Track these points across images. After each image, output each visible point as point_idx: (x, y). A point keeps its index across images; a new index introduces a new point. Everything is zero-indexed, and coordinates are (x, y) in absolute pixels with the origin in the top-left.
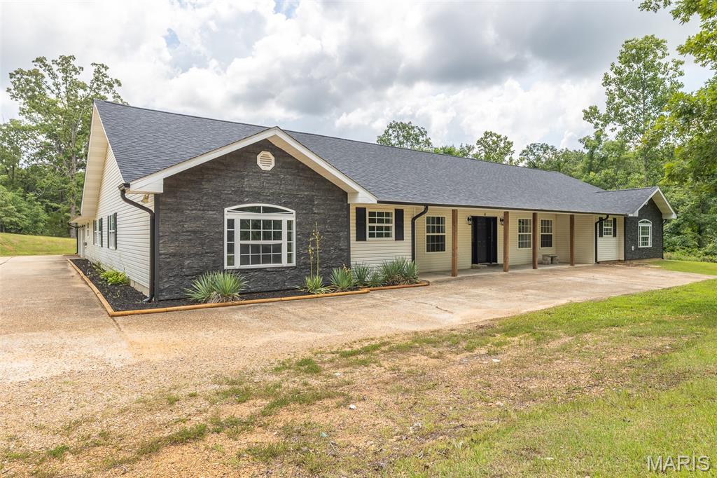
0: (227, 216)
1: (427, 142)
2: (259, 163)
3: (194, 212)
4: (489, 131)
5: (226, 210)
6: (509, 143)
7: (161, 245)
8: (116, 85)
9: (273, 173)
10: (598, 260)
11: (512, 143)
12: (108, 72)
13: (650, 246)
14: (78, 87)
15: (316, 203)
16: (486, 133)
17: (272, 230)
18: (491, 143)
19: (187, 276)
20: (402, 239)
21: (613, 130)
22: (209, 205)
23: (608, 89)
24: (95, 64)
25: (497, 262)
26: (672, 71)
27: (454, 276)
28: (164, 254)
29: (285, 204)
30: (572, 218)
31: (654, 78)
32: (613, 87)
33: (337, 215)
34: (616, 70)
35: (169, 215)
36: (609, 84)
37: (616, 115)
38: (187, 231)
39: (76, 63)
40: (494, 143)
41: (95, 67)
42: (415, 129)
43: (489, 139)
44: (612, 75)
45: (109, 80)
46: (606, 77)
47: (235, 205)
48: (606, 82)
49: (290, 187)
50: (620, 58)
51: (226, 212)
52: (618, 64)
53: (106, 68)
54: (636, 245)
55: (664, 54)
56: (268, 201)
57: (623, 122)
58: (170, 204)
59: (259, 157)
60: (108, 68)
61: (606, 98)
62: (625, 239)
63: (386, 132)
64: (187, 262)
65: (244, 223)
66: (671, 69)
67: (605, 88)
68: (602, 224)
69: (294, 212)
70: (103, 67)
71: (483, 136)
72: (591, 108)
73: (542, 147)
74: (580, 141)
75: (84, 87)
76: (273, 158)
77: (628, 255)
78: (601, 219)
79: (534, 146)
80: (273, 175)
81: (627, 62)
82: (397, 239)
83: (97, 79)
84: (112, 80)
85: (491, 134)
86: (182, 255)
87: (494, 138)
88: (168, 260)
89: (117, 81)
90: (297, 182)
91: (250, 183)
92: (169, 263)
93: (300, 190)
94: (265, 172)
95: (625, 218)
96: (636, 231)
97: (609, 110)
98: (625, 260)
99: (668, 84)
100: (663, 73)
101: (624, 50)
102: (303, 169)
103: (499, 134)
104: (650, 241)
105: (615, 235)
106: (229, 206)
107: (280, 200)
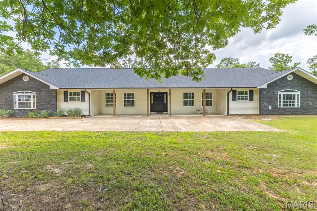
2: (23, 79)
3: (5, 94)
5: (14, 93)
9: (28, 82)
10: (229, 114)
13: (297, 106)
20: (84, 101)
22: (9, 92)
29: (32, 91)
38: (4, 99)
47: (17, 92)
49: (33, 86)
54: (275, 107)
59: (23, 77)
62: (260, 102)
68: (239, 94)
69: (35, 93)
76: (28, 78)
77: (264, 112)
91: (21, 85)
93: (37, 86)
95: (260, 89)
96: (275, 97)
98: (260, 115)
104: (297, 103)
105: (252, 100)
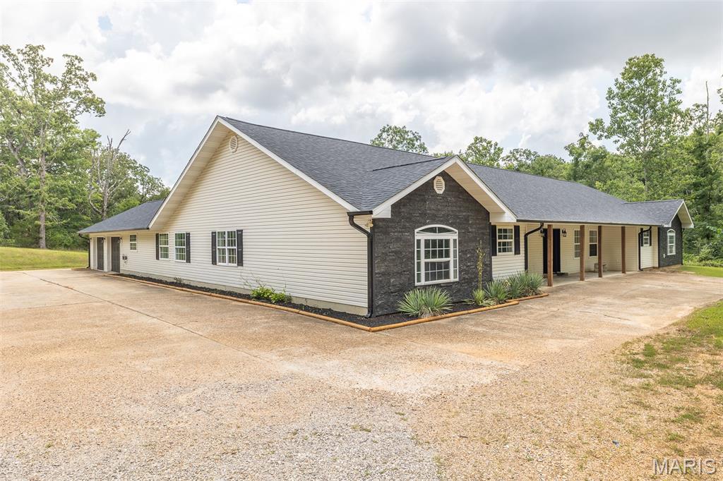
0: (416, 238)
1: (422, 147)
2: (435, 187)
3: (396, 234)
4: (479, 136)
5: (416, 230)
6: (499, 149)
7: (376, 265)
8: (90, 79)
9: (444, 196)
10: (641, 268)
11: (502, 149)
12: (81, 64)
13: (674, 253)
14: (46, 79)
15: (470, 222)
16: (477, 139)
17: (437, 249)
18: (481, 148)
19: (392, 293)
20: (519, 254)
21: (616, 142)
22: (404, 227)
23: (610, 103)
24: (67, 56)
25: (560, 271)
26: (670, 88)
27: (551, 286)
28: (379, 273)
29: (451, 225)
30: (623, 229)
31: (655, 95)
32: (615, 101)
33: (483, 233)
34: (620, 86)
35: (381, 237)
36: (613, 98)
37: (619, 127)
38: (392, 252)
39: (44, 54)
40: (485, 149)
41: (67, 59)
42: (409, 134)
43: (479, 145)
44: (616, 90)
45: (84, 73)
46: (610, 92)
47: (421, 226)
48: (610, 97)
49: (454, 208)
50: (623, 74)
51: (416, 234)
52: (621, 80)
53: (80, 60)
54: (666, 255)
55: (661, 72)
56: (442, 222)
57: (625, 135)
58: (382, 227)
59: (435, 182)
60: (82, 60)
61: (611, 111)
62: (659, 247)
63: (380, 136)
64: (392, 280)
65: (427, 242)
66: (669, 86)
67: (608, 102)
68: (644, 235)
69: (457, 231)
70: (76, 59)
71: (473, 142)
72: (597, 120)
73: (524, 153)
74: (566, 148)
75: (54, 81)
76: (443, 182)
77: (661, 262)
78: (642, 231)
79: (517, 151)
80: (443, 198)
81: (630, 79)
82: (515, 254)
83: (69, 72)
84: (87, 74)
85: (482, 140)
86: (389, 274)
87: (485, 144)
88: (380, 279)
89: (93, 75)
90: (458, 204)
91: (430, 206)
92: (381, 281)
93: (460, 211)
94: (439, 195)
95: (659, 229)
96: (666, 239)
97: (613, 123)
98: (659, 267)
99: (666, 100)
100: (662, 90)
101: (627, 67)
102: (461, 192)
103: (489, 140)
104: (674, 249)
105: (650, 245)
106: (418, 227)
107: (448, 221)
